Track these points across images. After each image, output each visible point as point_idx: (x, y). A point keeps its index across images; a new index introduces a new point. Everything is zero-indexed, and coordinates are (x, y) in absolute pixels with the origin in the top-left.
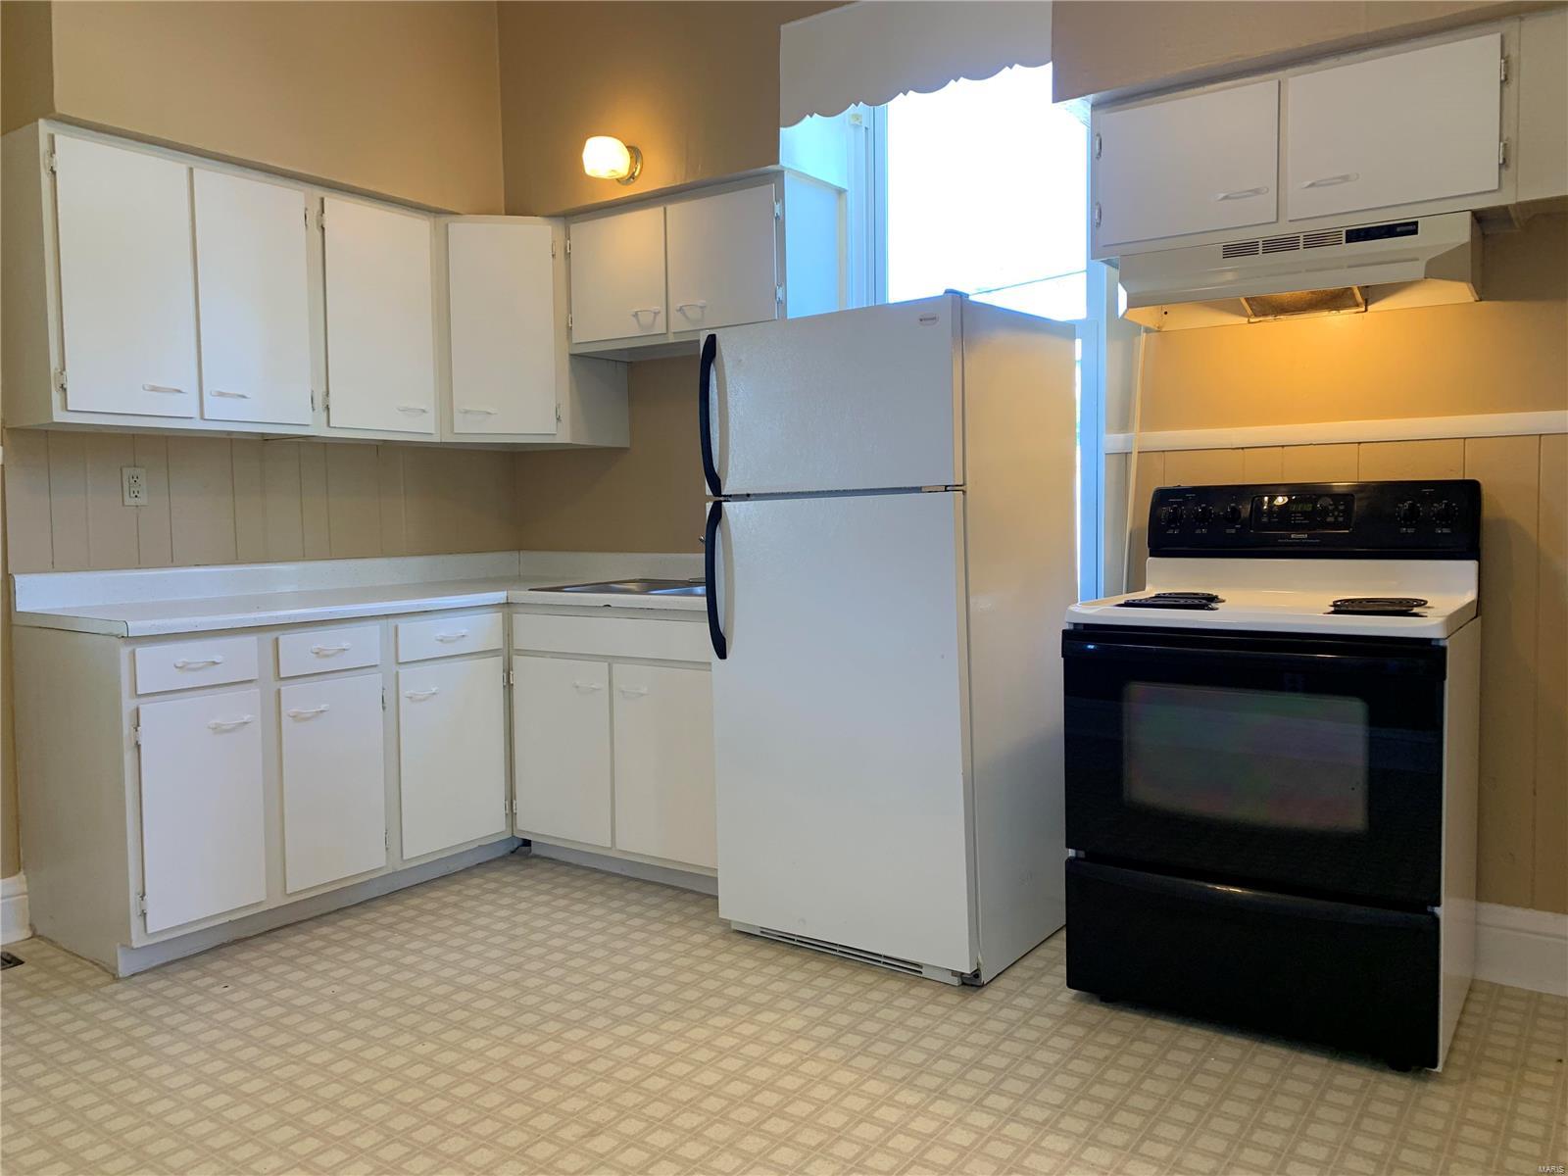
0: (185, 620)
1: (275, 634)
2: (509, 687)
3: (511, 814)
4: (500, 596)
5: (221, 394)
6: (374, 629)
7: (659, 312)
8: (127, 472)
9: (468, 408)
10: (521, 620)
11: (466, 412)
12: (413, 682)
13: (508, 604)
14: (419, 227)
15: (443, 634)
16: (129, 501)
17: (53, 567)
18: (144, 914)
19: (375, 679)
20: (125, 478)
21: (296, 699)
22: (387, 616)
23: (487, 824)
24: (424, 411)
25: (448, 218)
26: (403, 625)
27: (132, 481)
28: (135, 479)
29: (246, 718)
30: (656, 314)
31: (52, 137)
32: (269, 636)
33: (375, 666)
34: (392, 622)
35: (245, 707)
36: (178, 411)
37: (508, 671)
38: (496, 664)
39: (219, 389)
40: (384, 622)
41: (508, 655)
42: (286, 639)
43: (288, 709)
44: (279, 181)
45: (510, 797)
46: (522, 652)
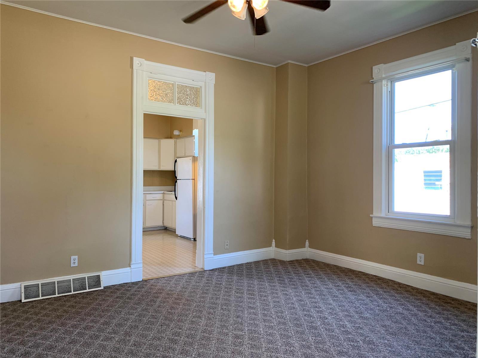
2: (163, 205)
3: (163, 223)
4: (163, 192)
10: (165, 195)
12: (148, 203)
15: (153, 197)
23: (160, 224)
24: (156, 166)
25: (161, 139)
26: (147, 195)
34: (145, 195)
38: (162, 201)
41: (163, 200)
45: (163, 220)
46: (165, 200)
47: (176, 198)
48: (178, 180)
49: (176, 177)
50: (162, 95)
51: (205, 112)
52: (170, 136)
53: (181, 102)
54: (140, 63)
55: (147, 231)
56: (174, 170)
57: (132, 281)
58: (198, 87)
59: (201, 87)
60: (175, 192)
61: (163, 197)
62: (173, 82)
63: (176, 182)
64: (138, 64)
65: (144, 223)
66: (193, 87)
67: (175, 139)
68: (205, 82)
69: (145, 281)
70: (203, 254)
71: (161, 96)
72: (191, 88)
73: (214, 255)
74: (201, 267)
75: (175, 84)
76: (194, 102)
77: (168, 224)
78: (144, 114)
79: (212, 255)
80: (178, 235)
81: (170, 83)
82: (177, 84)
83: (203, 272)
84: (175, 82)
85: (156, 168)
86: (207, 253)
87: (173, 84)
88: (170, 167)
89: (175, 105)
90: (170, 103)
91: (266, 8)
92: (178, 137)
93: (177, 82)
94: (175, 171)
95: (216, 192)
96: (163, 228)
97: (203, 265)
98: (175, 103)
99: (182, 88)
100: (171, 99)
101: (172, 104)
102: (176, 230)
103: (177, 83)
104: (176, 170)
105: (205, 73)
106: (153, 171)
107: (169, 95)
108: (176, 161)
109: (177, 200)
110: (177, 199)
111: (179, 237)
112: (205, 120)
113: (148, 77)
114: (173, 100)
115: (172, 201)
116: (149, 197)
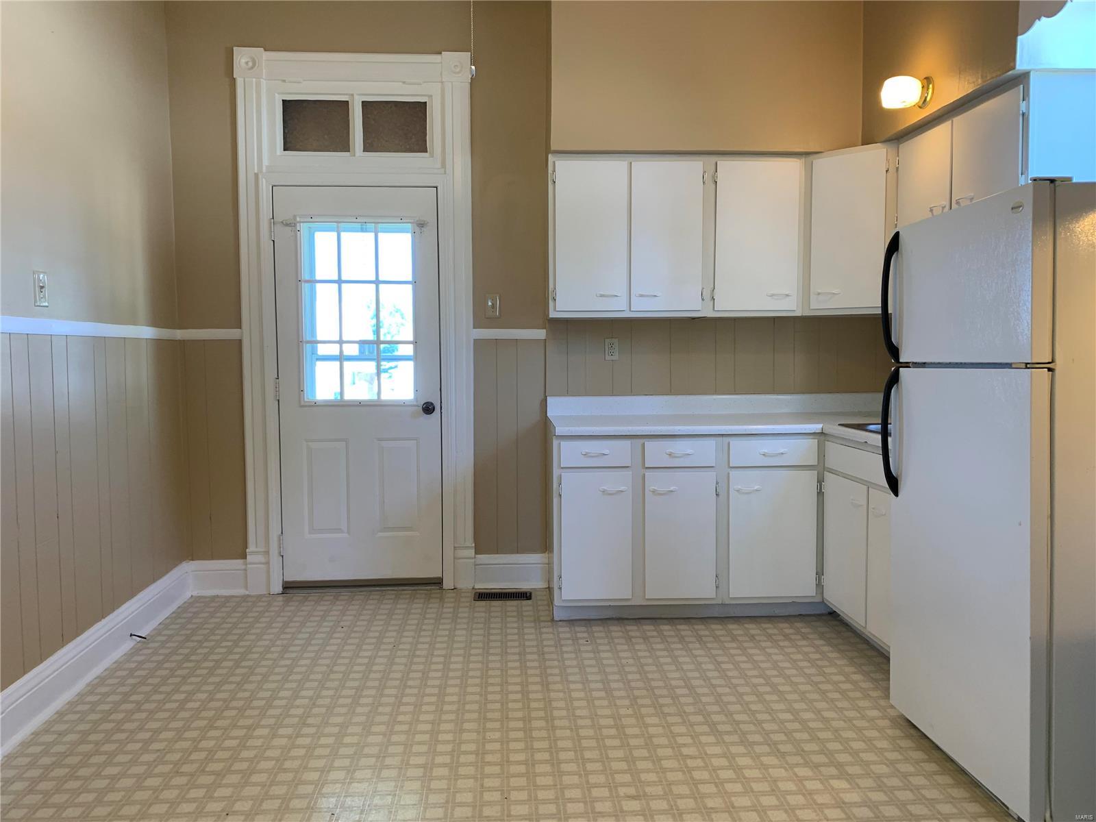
0: (625, 428)
1: (642, 441)
2: (820, 493)
3: (819, 586)
4: (817, 427)
5: (641, 296)
6: (711, 443)
7: (945, 207)
8: (607, 341)
9: (819, 291)
10: (831, 447)
11: (819, 294)
12: (739, 481)
13: (822, 433)
14: (792, 168)
15: (766, 451)
16: (608, 358)
17: (568, 393)
18: (560, 588)
19: (710, 476)
20: (606, 344)
21: (655, 482)
22: (722, 435)
23: (800, 587)
24: (787, 295)
25: (811, 157)
26: (734, 442)
27: (610, 346)
28: (612, 345)
29: (622, 488)
30: (943, 208)
31: (554, 162)
32: (639, 442)
33: (713, 467)
34: (726, 440)
35: (621, 482)
36: (616, 307)
37: (820, 481)
38: (812, 476)
39: (641, 293)
40: (720, 439)
41: (821, 470)
42: (650, 445)
43: (650, 486)
44: (688, 157)
45: (820, 573)
46: (831, 471)
47: (893, 484)
48: (907, 365)
49: (894, 351)
60: (885, 434)
63: (894, 379)
77: (841, 598)
85: (787, 304)
96: (823, 615)
106: (773, 318)
109: (896, 494)
116: (746, 451)
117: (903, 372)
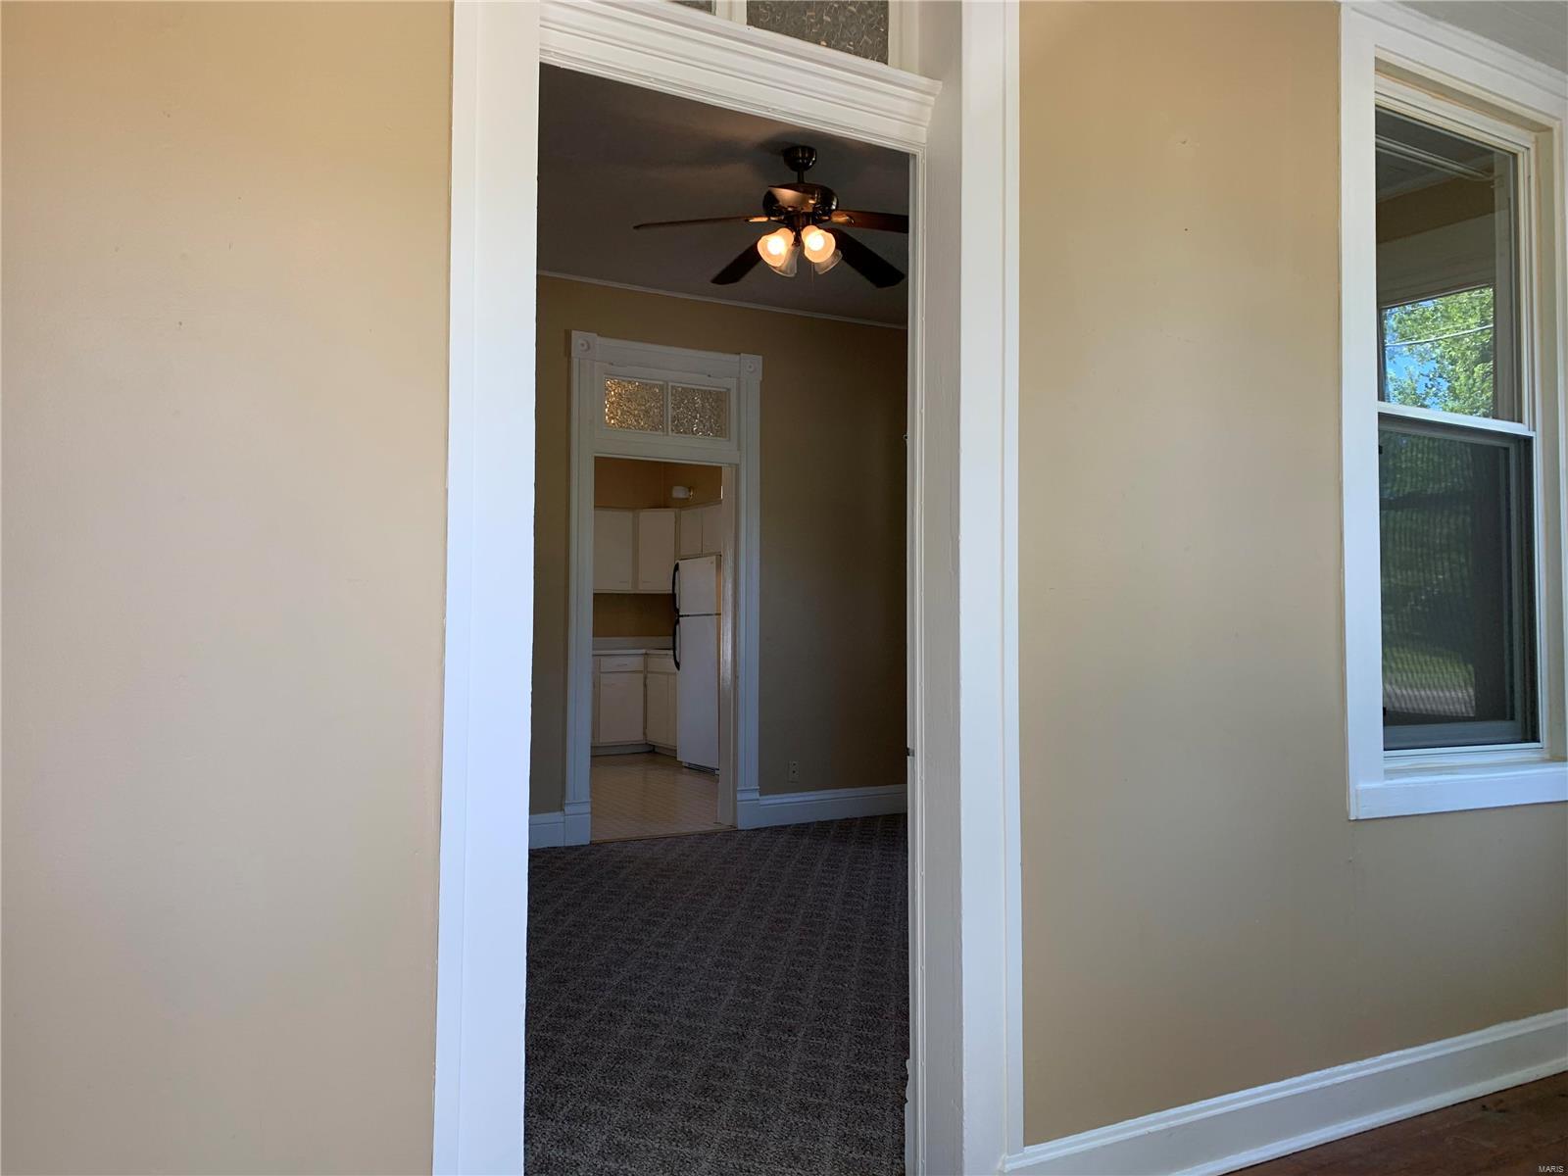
2: (645, 685)
3: (645, 734)
4: (643, 651)
10: (650, 660)
13: (646, 654)
15: (619, 663)
23: (635, 735)
24: (627, 582)
26: (602, 659)
37: (645, 678)
38: (641, 676)
41: (646, 672)
45: (645, 728)
46: (651, 672)
47: (678, 665)
48: (682, 616)
49: (677, 611)
50: (636, 412)
51: (739, 450)
52: (664, 503)
53: (680, 426)
54: (587, 342)
55: (601, 755)
56: (671, 592)
57: (566, 845)
58: (722, 390)
59: (729, 390)
60: (674, 649)
61: (646, 666)
62: (661, 383)
63: (678, 622)
64: (583, 345)
65: (595, 733)
66: (710, 392)
67: (677, 510)
68: (738, 378)
69: (595, 845)
70: (735, 791)
71: (634, 416)
72: (706, 395)
73: (760, 795)
74: (729, 822)
75: (668, 385)
76: (711, 427)
77: (657, 737)
78: (596, 457)
79: (756, 795)
80: (684, 764)
81: (655, 386)
82: (672, 387)
83: (731, 833)
84: (667, 382)
85: (625, 587)
86: (743, 788)
87: (661, 388)
88: (660, 585)
89: (667, 435)
90: (656, 430)
91: (835, 254)
92: (684, 504)
93: (673, 382)
94: (674, 596)
95: (765, 639)
96: (647, 749)
97: (735, 817)
98: (667, 432)
99: (684, 395)
100: (656, 420)
101: (659, 433)
102: (676, 750)
103: (670, 384)
104: (677, 591)
105: (738, 357)
106: (618, 594)
107: (651, 413)
108: (677, 568)
110: (679, 669)
111: (685, 770)
112: (737, 466)
113: (605, 374)
114: (661, 423)
115: (668, 674)
116: (608, 664)
117: (681, 619)
